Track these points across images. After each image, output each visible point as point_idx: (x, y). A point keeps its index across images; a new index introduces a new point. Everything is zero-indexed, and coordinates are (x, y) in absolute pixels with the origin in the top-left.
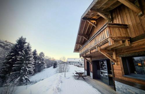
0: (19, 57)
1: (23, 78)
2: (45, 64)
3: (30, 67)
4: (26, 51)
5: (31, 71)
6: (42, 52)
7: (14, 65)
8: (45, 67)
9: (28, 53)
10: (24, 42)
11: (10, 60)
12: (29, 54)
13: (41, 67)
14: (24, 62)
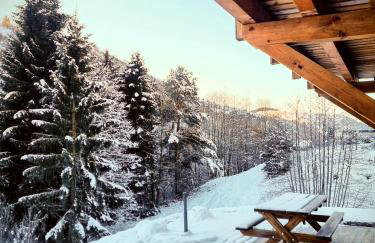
0: (41, 111)
1: (79, 227)
2: (207, 150)
3: (107, 169)
4: (67, 72)
5: (116, 191)
6: (181, 69)
7: (24, 157)
8: (212, 165)
9: (82, 82)
10: (50, 19)
11: (9, 130)
12: (89, 91)
13: (186, 165)
14: (68, 138)
